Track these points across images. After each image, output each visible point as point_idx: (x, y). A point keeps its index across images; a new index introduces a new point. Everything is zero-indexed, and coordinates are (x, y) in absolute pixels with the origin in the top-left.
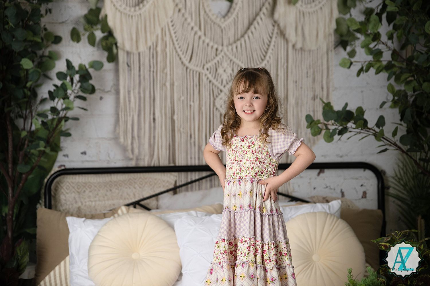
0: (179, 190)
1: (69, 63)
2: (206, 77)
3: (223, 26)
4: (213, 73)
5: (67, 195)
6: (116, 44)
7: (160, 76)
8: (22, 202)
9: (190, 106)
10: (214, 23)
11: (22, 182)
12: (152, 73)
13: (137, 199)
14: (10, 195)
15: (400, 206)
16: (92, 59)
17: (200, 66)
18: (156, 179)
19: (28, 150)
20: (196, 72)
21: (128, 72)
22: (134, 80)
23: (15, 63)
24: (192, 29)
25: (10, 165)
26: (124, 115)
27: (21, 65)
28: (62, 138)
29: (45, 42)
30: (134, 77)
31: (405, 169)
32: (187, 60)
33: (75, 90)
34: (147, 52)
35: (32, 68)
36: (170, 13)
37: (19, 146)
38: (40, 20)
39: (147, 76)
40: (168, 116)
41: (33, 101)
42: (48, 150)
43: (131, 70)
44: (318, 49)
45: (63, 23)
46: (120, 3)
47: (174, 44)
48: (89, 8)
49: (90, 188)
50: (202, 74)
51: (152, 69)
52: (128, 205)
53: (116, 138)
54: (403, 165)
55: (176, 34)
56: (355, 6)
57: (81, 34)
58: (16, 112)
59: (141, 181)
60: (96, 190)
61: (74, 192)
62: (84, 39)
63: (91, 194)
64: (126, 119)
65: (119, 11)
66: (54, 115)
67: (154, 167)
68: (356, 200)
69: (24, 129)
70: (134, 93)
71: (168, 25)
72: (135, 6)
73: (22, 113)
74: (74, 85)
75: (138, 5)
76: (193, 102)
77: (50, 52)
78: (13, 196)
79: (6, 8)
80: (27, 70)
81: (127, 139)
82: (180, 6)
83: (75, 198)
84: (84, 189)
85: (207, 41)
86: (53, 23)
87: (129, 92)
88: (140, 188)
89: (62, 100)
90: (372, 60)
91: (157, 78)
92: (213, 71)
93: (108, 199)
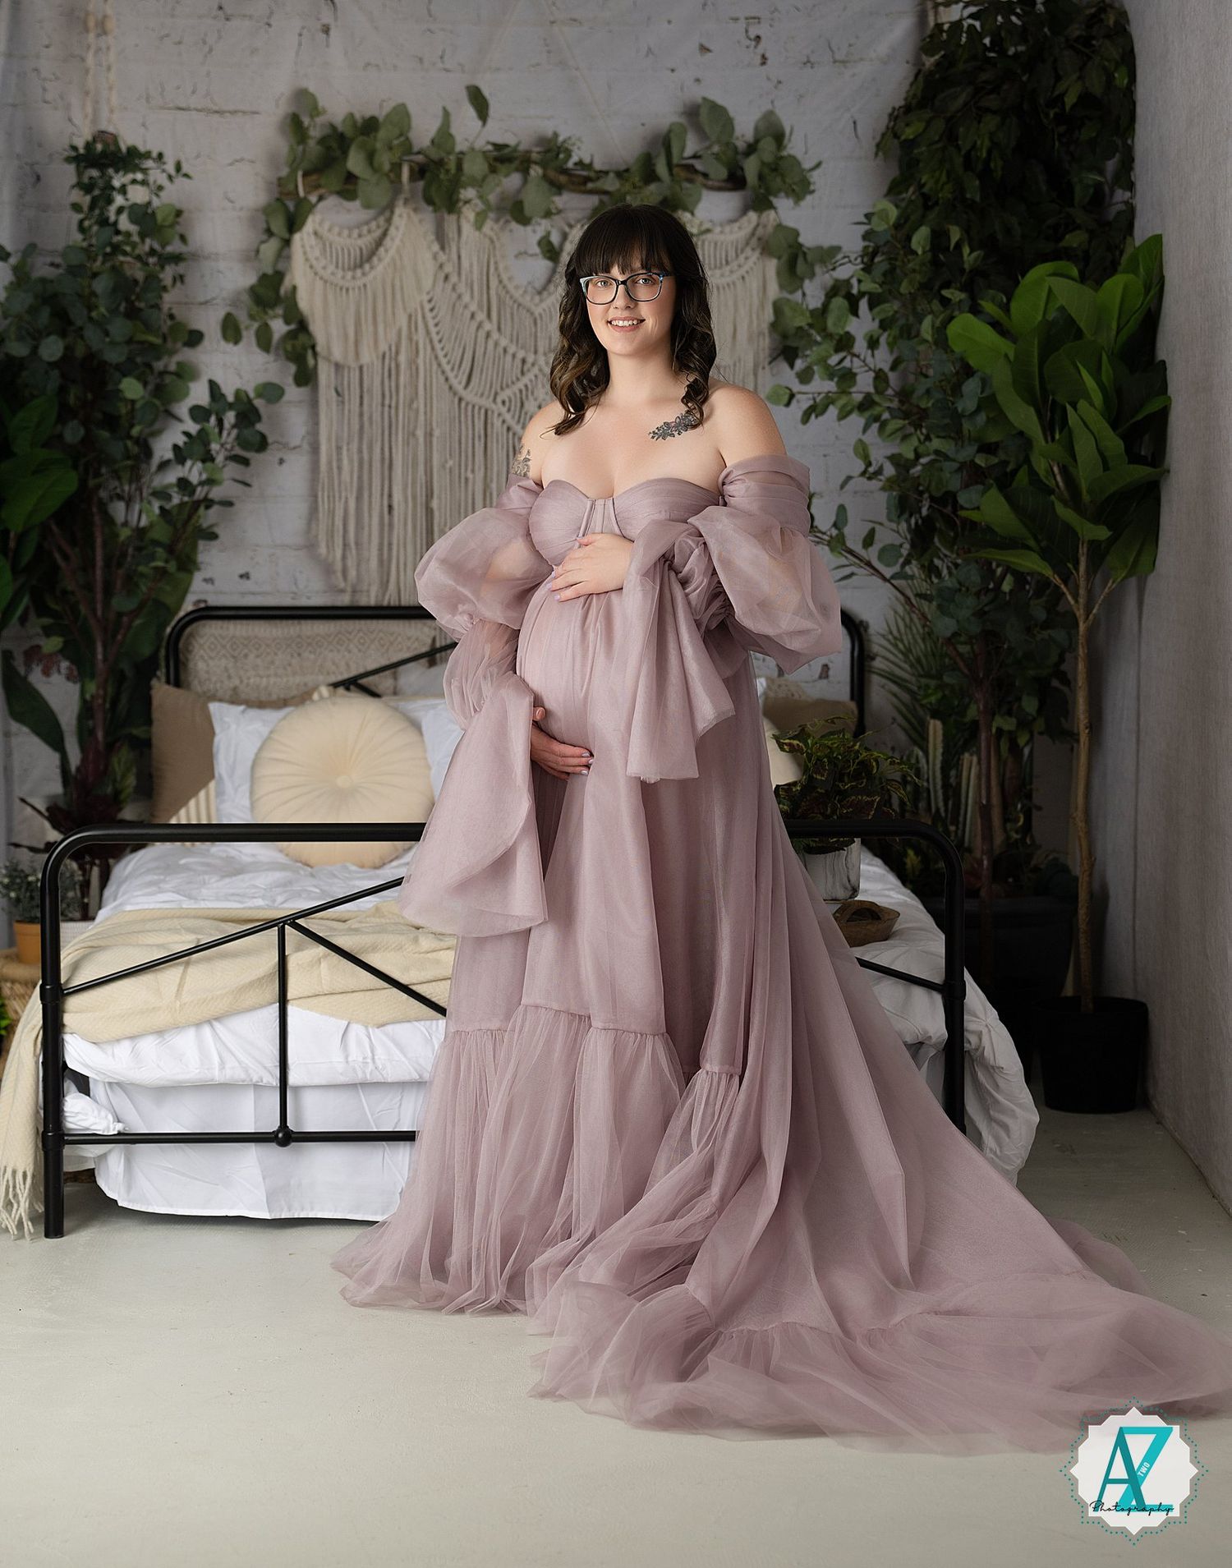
0: (441, 658)
1: (213, 387)
2: (501, 419)
3: (537, 311)
4: (515, 411)
5: (211, 663)
6: (313, 347)
7: (404, 415)
8: (122, 672)
9: (467, 479)
10: (519, 305)
11: (122, 631)
12: (386, 409)
13: (353, 673)
14: (100, 657)
15: (895, 695)
16: (262, 378)
17: (488, 397)
18: (392, 634)
19: (134, 567)
20: (480, 408)
21: (338, 405)
22: (349, 424)
23: (110, 387)
24: (473, 316)
25: (99, 596)
26: (329, 497)
27: (119, 391)
28: (201, 544)
29: (169, 345)
30: (349, 420)
31: (907, 620)
32: (460, 383)
33: (226, 443)
34: (378, 364)
35: (143, 397)
36: (427, 283)
37: (114, 559)
38: (161, 297)
39: (377, 417)
40: (419, 502)
41: (144, 466)
42: (172, 567)
43: (343, 402)
44: (735, 365)
45: (206, 303)
46: (323, 262)
47: (433, 348)
48: (261, 273)
49: (257, 649)
50: (493, 412)
51: (387, 402)
52: (336, 685)
53: (310, 546)
54: (905, 610)
55: (440, 325)
56: (812, 275)
57: (242, 327)
58: (111, 487)
59: (361, 638)
60: (268, 654)
61: (224, 656)
62: (249, 336)
63: (259, 661)
64: (332, 505)
65: (321, 278)
66: (184, 495)
67: (389, 608)
68: (807, 682)
69: (126, 524)
70: (348, 450)
71: (422, 308)
72: (355, 267)
73: (123, 491)
74: (225, 433)
75: (361, 266)
76: (473, 471)
77: (179, 364)
78: (105, 659)
79: (95, 275)
80: (133, 402)
81: (333, 546)
82: (448, 268)
83: (226, 669)
84: (246, 651)
85: (504, 342)
86: (186, 304)
87: (339, 448)
88: (360, 651)
89: (199, 465)
90: (834, 389)
91: (397, 420)
92: (516, 406)
93: (294, 674)
